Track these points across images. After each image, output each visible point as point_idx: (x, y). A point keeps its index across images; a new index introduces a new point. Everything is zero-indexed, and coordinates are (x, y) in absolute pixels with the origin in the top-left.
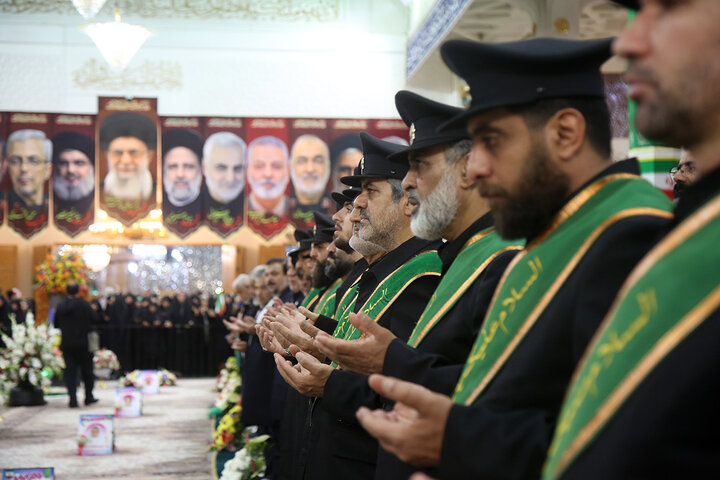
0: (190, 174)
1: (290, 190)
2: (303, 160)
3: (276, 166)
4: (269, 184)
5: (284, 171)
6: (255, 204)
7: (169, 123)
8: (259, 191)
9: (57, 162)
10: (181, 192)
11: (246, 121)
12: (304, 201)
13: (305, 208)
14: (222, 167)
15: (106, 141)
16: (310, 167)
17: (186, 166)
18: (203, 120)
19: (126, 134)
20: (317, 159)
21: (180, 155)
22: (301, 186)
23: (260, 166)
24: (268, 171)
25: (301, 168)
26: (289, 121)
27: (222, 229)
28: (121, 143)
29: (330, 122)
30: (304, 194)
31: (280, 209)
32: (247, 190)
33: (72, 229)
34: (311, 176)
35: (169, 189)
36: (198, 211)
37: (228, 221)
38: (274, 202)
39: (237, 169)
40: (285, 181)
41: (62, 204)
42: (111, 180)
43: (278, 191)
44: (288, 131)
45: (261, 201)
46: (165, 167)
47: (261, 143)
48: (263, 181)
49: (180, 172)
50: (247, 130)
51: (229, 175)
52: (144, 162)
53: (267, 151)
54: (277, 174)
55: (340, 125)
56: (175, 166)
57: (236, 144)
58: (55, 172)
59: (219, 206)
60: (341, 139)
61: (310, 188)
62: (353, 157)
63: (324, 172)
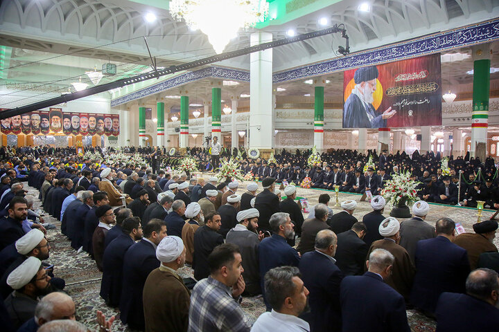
2: (91, 121)
3: (86, 122)
4: (84, 126)
5: (88, 123)
9: (41, 120)
10: (67, 127)
12: (91, 129)
14: (75, 122)
15: (52, 116)
16: (92, 123)
17: (68, 122)
19: (55, 115)
20: (94, 121)
21: (66, 120)
23: (83, 122)
26: (88, 114)
27: (75, 134)
28: (54, 117)
29: (96, 114)
31: (87, 130)
32: (80, 126)
33: (45, 133)
35: (64, 126)
36: (70, 130)
37: (76, 132)
38: (85, 129)
40: (88, 125)
41: (43, 129)
42: (52, 124)
43: (86, 127)
44: (88, 116)
45: (83, 129)
50: (80, 115)
51: (77, 124)
52: (59, 121)
53: (84, 119)
54: (86, 124)
56: (65, 122)
58: (41, 122)
59: (74, 129)
60: (98, 118)
61: (92, 127)
62: (101, 121)
63: (95, 123)
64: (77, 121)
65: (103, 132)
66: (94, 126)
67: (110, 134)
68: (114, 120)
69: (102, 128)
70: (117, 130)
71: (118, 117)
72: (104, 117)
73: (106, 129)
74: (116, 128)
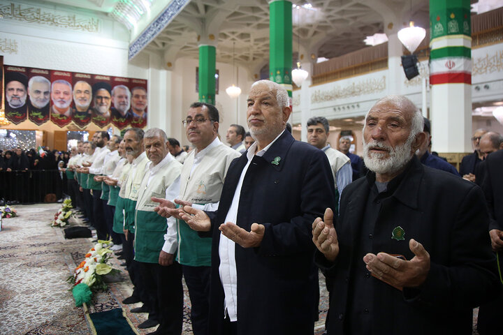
0: (20, 94)
1: (73, 105)
2: (80, 92)
3: (66, 93)
4: (62, 101)
5: (70, 96)
6: (55, 110)
7: (9, 69)
8: (57, 104)
10: (15, 102)
11: (51, 72)
12: (79, 110)
13: (80, 114)
14: (38, 92)
16: (83, 95)
17: (18, 89)
18: (28, 69)
20: (86, 92)
21: (15, 84)
22: (78, 103)
23: (58, 93)
24: (62, 95)
25: (78, 95)
26: (73, 74)
27: (37, 121)
29: (93, 76)
30: (80, 107)
31: (67, 113)
32: (51, 103)
34: (83, 99)
35: (9, 100)
36: (24, 111)
37: (41, 117)
38: (65, 110)
39: (46, 93)
40: (71, 100)
43: (66, 105)
44: (73, 78)
45: (58, 109)
46: (7, 90)
47: (59, 82)
48: (60, 100)
49: (15, 93)
50: (51, 75)
51: (42, 96)
53: (61, 86)
54: (66, 97)
55: (97, 78)
56: (12, 89)
57: (45, 81)
59: (36, 110)
60: (97, 84)
61: (82, 105)
62: (104, 92)
63: (89, 97)
64: (43, 88)
65: (109, 120)
66: (87, 104)
67: (125, 124)
68: (136, 92)
69: (105, 110)
70: (142, 115)
71: (143, 85)
72: (110, 83)
73: (115, 113)
74: (139, 111)
